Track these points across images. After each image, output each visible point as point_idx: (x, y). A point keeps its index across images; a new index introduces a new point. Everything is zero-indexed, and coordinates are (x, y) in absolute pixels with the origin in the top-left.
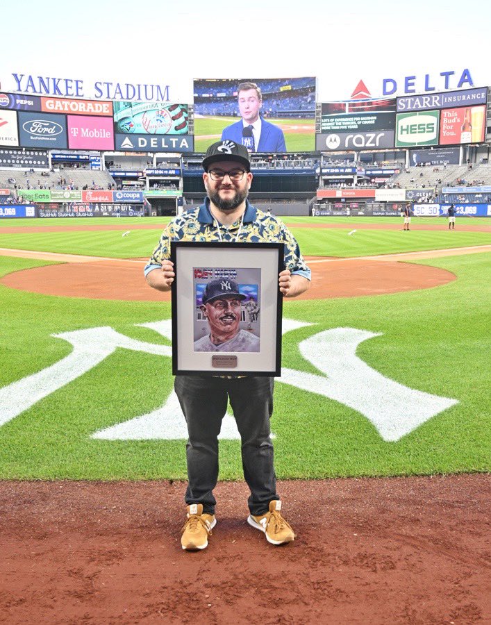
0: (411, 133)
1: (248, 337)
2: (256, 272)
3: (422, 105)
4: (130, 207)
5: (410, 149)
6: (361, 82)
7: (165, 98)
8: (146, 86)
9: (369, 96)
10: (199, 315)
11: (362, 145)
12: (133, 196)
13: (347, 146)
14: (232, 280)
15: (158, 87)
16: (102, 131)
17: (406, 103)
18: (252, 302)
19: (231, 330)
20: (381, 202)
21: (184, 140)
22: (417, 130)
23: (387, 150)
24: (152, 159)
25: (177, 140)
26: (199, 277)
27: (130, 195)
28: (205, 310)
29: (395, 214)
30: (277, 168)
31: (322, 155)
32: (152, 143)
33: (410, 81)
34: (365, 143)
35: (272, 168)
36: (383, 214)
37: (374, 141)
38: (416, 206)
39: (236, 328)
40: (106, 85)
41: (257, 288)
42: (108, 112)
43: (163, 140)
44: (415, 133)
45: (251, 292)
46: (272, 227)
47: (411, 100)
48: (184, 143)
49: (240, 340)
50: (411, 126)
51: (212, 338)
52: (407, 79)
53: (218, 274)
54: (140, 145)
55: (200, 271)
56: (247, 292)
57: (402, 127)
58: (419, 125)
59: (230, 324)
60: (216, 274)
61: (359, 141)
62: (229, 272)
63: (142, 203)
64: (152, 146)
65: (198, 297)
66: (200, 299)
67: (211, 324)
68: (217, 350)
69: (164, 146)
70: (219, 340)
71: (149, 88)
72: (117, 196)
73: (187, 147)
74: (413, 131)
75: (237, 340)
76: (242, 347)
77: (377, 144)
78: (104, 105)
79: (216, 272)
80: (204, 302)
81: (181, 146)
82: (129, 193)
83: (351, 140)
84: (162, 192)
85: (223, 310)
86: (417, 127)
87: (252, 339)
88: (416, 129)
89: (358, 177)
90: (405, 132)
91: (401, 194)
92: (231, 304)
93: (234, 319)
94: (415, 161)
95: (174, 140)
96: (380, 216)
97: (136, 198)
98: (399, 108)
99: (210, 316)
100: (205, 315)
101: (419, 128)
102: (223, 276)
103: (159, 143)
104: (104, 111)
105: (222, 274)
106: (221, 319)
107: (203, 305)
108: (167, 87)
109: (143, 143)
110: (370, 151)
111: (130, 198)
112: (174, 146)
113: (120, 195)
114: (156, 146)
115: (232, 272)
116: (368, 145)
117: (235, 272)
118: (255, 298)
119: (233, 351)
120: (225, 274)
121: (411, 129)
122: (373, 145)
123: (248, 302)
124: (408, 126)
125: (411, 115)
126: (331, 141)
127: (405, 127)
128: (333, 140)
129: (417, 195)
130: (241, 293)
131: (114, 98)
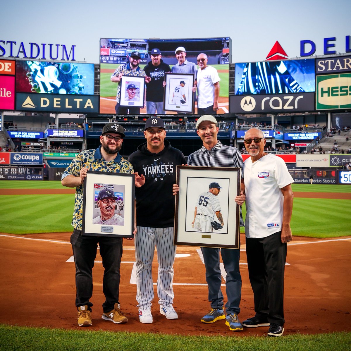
0: (333, 95)
1: (118, 218)
2: (123, 187)
3: (343, 67)
4: (28, 170)
5: (332, 112)
6: (277, 44)
7: (71, 58)
8: (51, 45)
9: (286, 57)
10: (96, 206)
11: (280, 108)
12: (33, 158)
13: (263, 108)
14: (111, 190)
15: (64, 47)
16: (3, 90)
17: (326, 65)
18: (121, 201)
19: (110, 214)
20: (303, 168)
21: (89, 101)
22: (339, 93)
23: (307, 113)
24: (54, 120)
25: (81, 100)
26: (97, 188)
27: (28, 157)
28: (99, 203)
29: (320, 181)
30: (188, 131)
31: (236, 117)
32: (55, 103)
33: (330, 43)
34: (283, 106)
35: (183, 131)
36: (306, 181)
37: (292, 104)
38: (343, 174)
39: (113, 213)
40: (9, 44)
41: (123, 194)
42: (10, 70)
43: (67, 100)
44: (337, 95)
45: (120, 196)
46: (126, 167)
47: (331, 62)
48: (89, 104)
49: (115, 219)
50: (333, 88)
51: (102, 217)
52: (326, 40)
53: (105, 187)
54: (42, 105)
55: (97, 185)
56: (118, 196)
57: (322, 89)
58: (341, 88)
59: (110, 211)
60: (104, 187)
61: (276, 103)
62: (110, 186)
63: (42, 166)
64: (55, 106)
65: (95, 197)
66: (97, 198)
67: (101, 210)
68: (104, 224)
69: (67, 106)
70: (105, 219)
71: (54, 48)
72: (15, 158)
73: (92, 107)
74: (334, 93)
75: (113, 219)
76: (116, 223)
77: (296, 107)
78: (6, 64)
79: (104, 186)
80: (98, 199)
81: (86, 107)
82: (28, 155)
83: (267, 102)
84: (63, 155)
85: (107, 204)
86: (339, 89)
87: (121, 219)
88: (337, 91)
89: (277, 141)
90: (326, 95)
91: (325, 160)
92: (111, 201)
93: (112, 208)
94: (338, 125)
95: (78, 101)
96: (303, 183)
97: (35, 161)
98: (319, 70)
99: (101, 207)
100: (98, 206)
101: (341, 91)
102: (107, 188)
103: (63, 103)
104: (6, 70)
105: (107, 187)
106: (106, 208)
107: (98, 201)
108: (73, 47)
109: (45, 102)
110: (288, 115)
111: (28, 160)
112: (78, 107)
113: (18, 157)
114: (59, 107)
115: (111, 186)
116: (286, 107)
117: (113, 186)
118: (122, 199)
119: (111, 224)
120: (108, 187)
121: (333, 92)
122: (292, 108)
123: (119, 201)
124: (329, 88)
125: (331, 77)
126: (246, 103)
127: (325, 89)
128: (248, 102)
129: (344, 161)
130: (115, 196)
131: (18, 57)
